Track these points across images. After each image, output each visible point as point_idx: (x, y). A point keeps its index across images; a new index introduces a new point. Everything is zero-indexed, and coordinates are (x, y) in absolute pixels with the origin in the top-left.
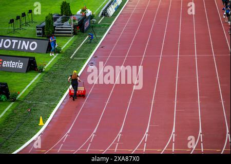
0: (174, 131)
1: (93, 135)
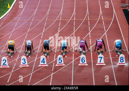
0: (75, 10)
1: (35, 13)
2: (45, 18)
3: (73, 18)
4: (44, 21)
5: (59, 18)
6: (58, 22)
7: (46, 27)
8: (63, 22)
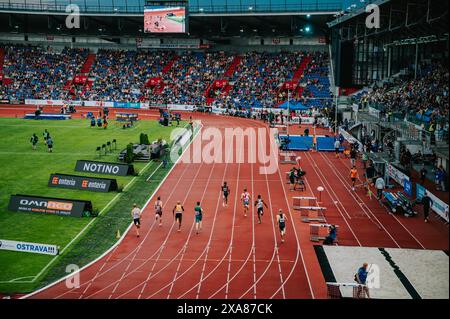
0: (231, 244)
1: (162, 247)
2: (179, 257)
3: (227, 258)
4: (177, 262)
5: (203, 257)
6: (200, 263)
7: (180, 272)
8: (210, 265)
